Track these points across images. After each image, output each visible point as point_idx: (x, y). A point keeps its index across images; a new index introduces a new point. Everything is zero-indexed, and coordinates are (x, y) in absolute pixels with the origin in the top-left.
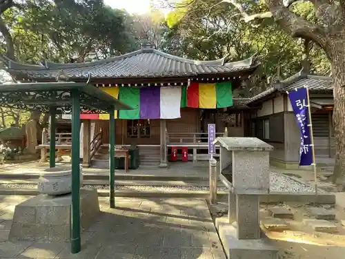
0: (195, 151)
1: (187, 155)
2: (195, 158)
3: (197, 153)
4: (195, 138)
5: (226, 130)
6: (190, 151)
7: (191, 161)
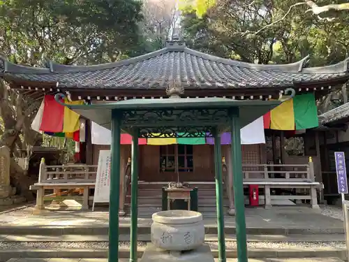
0: (268, 191)
1: (257, 197)
2: (268, 202)
3: (272, 194)
4: (266, 172)
5: (310, 160)
6: (261, 191)
7: (263, 206)
